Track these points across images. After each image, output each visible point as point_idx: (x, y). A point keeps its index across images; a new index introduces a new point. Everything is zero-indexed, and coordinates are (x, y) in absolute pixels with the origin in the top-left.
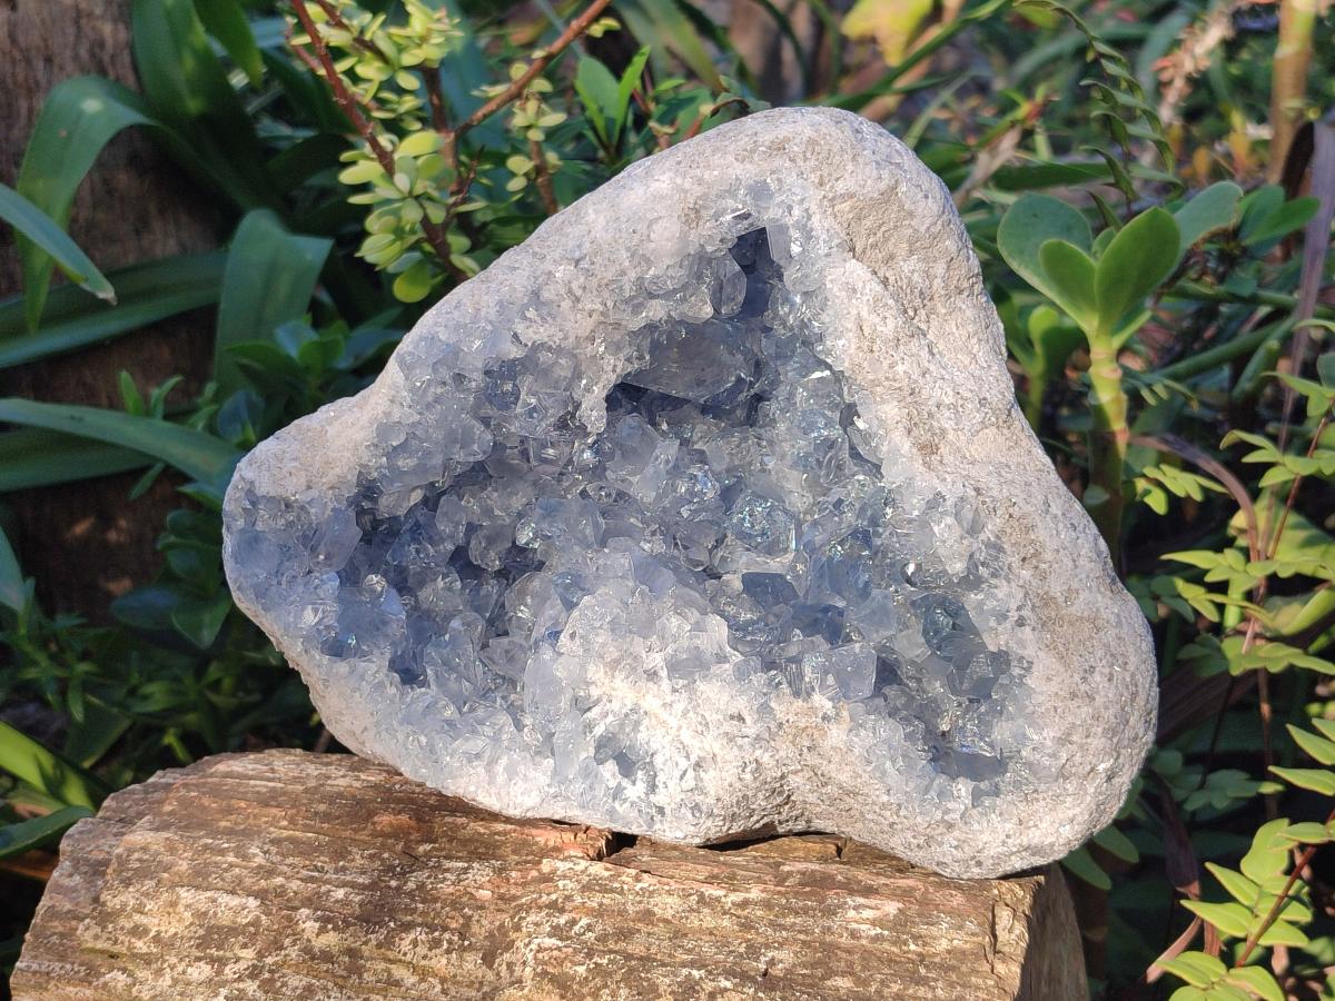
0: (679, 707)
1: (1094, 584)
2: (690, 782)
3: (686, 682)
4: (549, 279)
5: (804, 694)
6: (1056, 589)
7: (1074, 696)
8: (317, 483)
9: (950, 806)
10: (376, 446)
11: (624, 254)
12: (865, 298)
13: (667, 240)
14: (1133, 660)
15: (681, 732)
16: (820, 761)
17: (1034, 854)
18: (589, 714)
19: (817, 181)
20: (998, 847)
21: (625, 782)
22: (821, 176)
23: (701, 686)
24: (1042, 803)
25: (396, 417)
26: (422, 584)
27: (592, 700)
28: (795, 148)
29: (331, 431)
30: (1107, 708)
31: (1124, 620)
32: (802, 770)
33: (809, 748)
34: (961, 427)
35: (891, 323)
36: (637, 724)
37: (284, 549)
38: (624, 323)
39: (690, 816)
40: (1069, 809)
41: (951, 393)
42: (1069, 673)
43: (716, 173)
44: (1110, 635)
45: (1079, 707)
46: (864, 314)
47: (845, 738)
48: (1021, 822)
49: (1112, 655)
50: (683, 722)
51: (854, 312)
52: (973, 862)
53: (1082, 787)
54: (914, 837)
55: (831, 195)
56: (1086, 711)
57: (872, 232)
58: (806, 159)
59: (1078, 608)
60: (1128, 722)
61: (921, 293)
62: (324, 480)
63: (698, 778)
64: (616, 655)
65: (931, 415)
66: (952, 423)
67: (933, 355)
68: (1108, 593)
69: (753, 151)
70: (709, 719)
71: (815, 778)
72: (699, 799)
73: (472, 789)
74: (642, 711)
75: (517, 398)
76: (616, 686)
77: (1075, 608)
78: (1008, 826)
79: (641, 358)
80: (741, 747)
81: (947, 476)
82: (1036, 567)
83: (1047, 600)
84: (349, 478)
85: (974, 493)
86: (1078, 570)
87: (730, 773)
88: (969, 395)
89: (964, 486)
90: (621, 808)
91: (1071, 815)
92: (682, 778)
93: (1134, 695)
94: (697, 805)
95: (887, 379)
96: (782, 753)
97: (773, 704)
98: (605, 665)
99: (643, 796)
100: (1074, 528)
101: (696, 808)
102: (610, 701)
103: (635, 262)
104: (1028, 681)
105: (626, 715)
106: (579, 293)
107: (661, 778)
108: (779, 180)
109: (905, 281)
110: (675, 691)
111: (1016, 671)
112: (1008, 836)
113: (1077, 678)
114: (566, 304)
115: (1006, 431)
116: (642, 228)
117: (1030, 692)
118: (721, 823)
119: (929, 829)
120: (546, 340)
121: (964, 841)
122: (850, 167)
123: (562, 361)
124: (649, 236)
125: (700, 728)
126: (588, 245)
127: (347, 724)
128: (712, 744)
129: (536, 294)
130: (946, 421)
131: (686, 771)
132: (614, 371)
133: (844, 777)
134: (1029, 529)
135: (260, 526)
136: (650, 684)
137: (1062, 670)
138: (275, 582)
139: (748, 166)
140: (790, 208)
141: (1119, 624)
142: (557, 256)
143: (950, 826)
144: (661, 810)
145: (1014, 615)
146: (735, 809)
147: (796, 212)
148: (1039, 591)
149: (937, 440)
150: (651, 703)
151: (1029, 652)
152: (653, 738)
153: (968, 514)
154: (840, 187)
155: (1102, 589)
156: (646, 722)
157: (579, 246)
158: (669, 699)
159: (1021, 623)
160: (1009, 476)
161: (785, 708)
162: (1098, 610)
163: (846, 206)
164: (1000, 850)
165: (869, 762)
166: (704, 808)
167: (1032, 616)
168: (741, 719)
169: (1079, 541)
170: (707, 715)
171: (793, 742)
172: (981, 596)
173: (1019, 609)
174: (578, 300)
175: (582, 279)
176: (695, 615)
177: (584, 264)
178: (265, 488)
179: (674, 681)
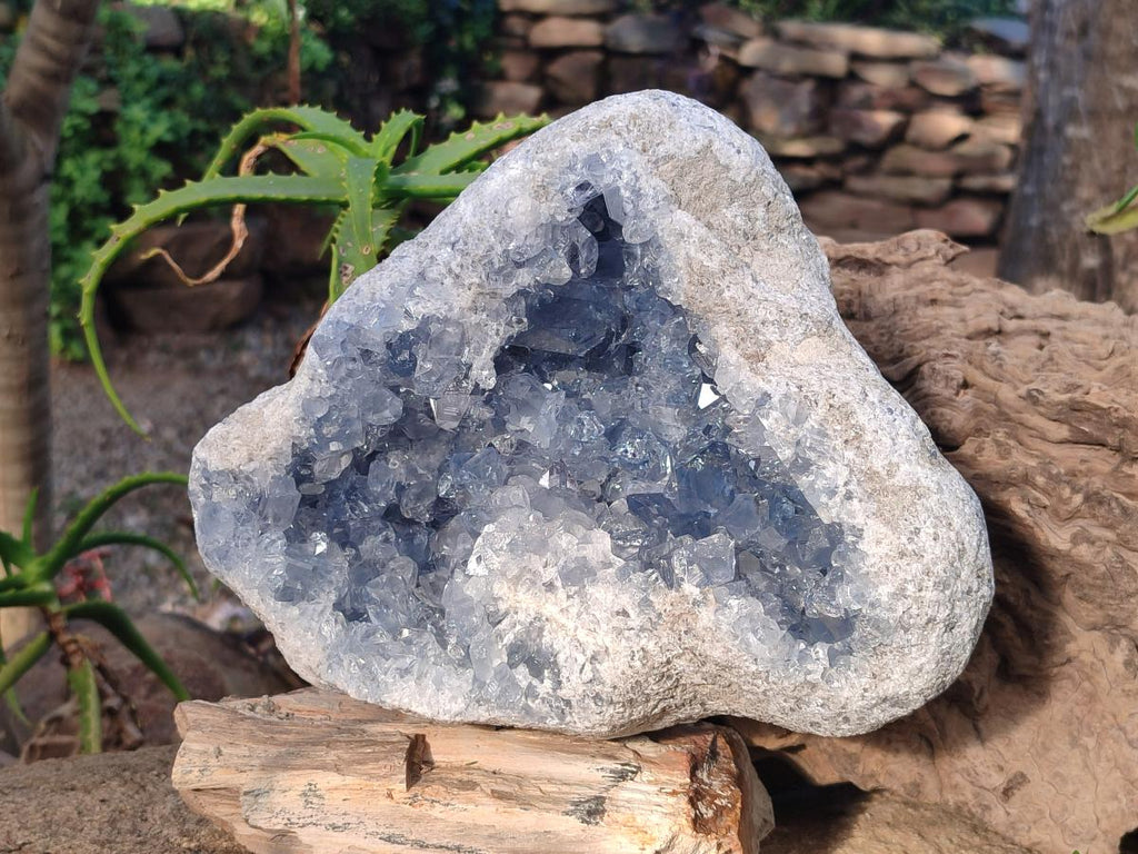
0: (574, 610)
1: (913, 458)
2: (588, 675)
3: (577, 588)
4: (432, 262)
5: (675, 585)
6: (878, 463)
7: (902, 555)
8: (257, 455)
9: (809, 667)
10: (304, 419)
11: (490, 232)
12: (691, 241)
13: (523, 214)
14: (957, 522)
15: (578, 632)
16: (696, 642)
17: (893, 706)
18: (499, 626)
19: (640, 148)
20: (858, 701)
21: (535, 682)
22: (644, 143)
23: (590, 589)
24: (890, 656)
25: (316, 393)
26: (361, 538)
27: (500, 614)
28: (620, 124)
29: (266, 412)
30: (935, 564)
31: (945, 488)
32: (684, 653)
33: (686, 632)
34: (784, 338)
35: (717, 258)
36: (541, 629)
37: (237, 515)
38: (499, 291)
39: (593, 705)
40: (916, 659)
41: (775, 312)
42: (896, 535)
43: (556, 154)
44: (932, 501)
45: (908, 564)
46: (692, 253)
47: (713, 618)
48: (874, 676)
49: (936, 518)
50: (579, 623)
51: (683, 252)
52: (841, 719)
53: (924, 638)
54: (785, 701)
55: (654, 159)
56: (916, 567)
57: (693, 186)
58: (629, 131)
59: (900, 478)
60: (959, 576)
61: (745, 234)
62: (263, 453)
63: (595, 670)
64: (516, 572)
65: (757, 331)
66: (776, 335)
67: (757, 282)
68: (927, 465)
69: (585, 131)
70: (598, 616)
71: (695, 660)
72: (598, 688)
73: (406, 700)
74: (544, 618)
75: (415, 365)
76: (519, 599)
77: (897, 478)
78: (864, 680)
79: (520, 321)
80: (628, 639)
81: (771, 378)
82: (858, 448)
83: (872, 475)
84: (284, 449)
85: (797, 390)
86: (897, 447)
87: (622, 663)
88: (791, 312)
89: (787, 385)
90: (534, 705)
91: (918, 665)
92: (581, 672)
93: (962, 553)
94: (597, 694)
95: (716, 305)
96: (665, 640)
97: (651, 598)
98: (509, 581)
99: (551, 691)
100: (891, 411)
101: (597, 697)
102: (517, 613)
103: (499, 238)
104: (860, 546)
105: (531, 623)
106: (458, 271)
107: (565, 673)
108: (608, 151)
109: (729, 224)
110: (569, 597)
111: (850, 539)
112: (866, 690)
113: (904, 539)
114: (448, 281)
115: (827, 339)
116: (500, 208)
117: (864, 556)
118: (621, 710)
119: (796, 692)
120: (434, 312)
121: (828, 699)
122: (668, 133)
123: (450, 329)
124: (507, 213)
125: (592, 627)
126: (461, 229)
127: (304, 661)
128: (605, 638)
129: (422, 276)
130: (771, 333)
131: (584, 666)
132: (497, 334)
133: (717, 653)
134: (849, 415)
135: (215, 498)
136: (549, 594)
137: (890, 533)
138: (233, 545)
139: (582, 143)
140: (620, 174)
141: (940, 490)
142: (437, 243)
143: (814, 686)
144: (568, 703)
145: (842, 490)
146: (631, 695)
147: (626, 176)
148: (863, 467)
149: (763, 351)
150: (550, 610)
151: (859, 521)
152: (556, 640)
153: (792, 408)
154: (661, 150)
155: (921, 462)
156: (548, 627)
157: (454, 232)
158: (565, 605)
159: (849, 496)
160: (829, 374)
161: (662, 600)
162: (918, 480)
163: (668, 167)
164: (860, 703)
165: (736, 637)
166: (604, 696)
167: (859, 490)
168: (625, 613)
169: (897, 422)
170: (597, 614)
171: (671, 629)
172: (812, 478)
173: (846, 484)
174: (457, 276)
175: (459, 259)
176: (581, 531)
177: (460, 246)
178: (215, 464)
179: (568, 588)
